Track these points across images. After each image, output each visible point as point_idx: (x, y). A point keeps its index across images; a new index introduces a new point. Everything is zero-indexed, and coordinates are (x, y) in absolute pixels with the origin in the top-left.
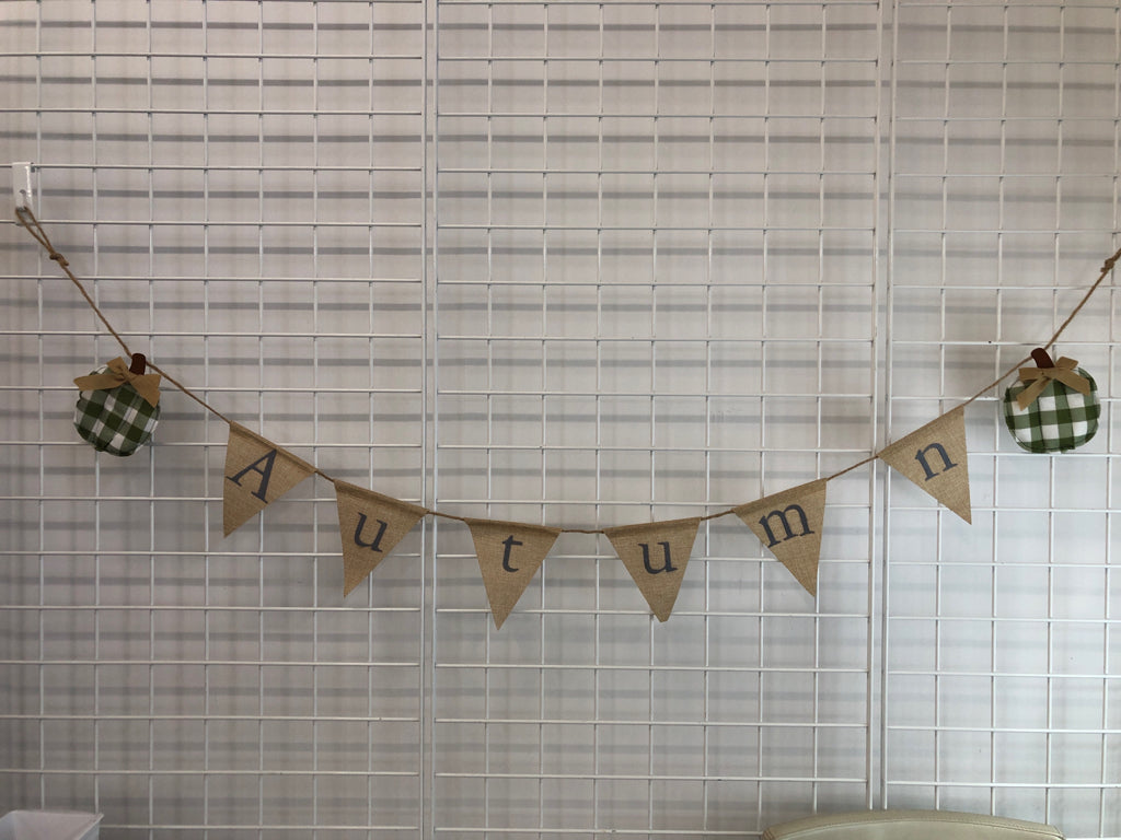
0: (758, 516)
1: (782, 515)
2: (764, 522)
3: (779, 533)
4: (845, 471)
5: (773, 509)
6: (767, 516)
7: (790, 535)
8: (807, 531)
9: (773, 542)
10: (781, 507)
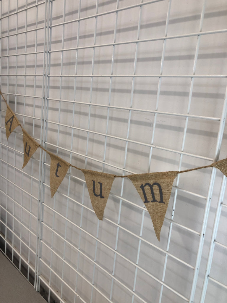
0: (140, 183)
1: (151, 187)
2: (142, 187)
3: (149, 197)
4: (192, 170)
5: (147, 182)
6: (144, 184)
7: (154, 200)
8: (162, 201)
9: (146, 201)
10: (151, 182)
